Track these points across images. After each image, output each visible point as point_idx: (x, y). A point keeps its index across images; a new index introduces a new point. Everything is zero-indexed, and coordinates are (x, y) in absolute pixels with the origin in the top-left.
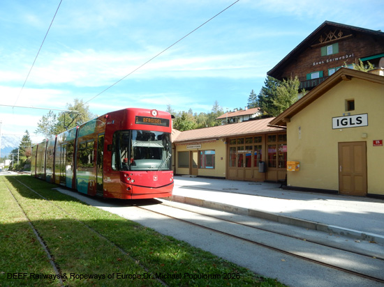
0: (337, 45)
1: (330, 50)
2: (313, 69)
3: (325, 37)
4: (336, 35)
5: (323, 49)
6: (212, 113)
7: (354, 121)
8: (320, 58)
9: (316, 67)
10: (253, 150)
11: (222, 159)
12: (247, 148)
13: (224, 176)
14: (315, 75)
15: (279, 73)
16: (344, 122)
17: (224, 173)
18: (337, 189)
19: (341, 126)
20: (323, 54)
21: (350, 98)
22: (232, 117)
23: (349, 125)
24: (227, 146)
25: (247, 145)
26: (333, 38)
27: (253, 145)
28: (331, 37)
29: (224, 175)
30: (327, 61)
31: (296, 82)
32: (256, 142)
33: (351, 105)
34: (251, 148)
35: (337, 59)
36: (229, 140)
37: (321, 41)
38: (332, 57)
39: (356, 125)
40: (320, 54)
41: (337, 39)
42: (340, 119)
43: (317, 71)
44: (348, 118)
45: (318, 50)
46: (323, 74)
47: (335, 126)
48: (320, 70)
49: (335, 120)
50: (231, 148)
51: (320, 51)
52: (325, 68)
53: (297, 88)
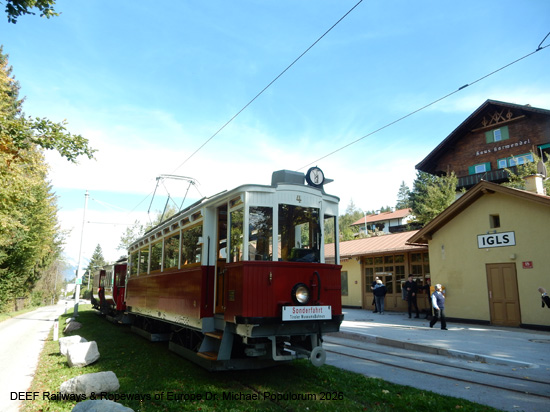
0: (506, 130)
1: (498, 135)
2: (477, 160)
3: (489, 119)
4: (504, 116)
5: (488, 134)
6: (347, 215)
7: (501, 240)
8: (486, 146)
9: (480, 157)
10: (394, 272)
11: (356, 282)
12: (387, 270)
13: (360, 305)
14: (481, 168)
15: (432, 165)
16: (490, 240)
17: (360, 301)
18: (488, 319)
19: (487, 245)
20: (489, 141)
21: (494, 213)
22: (373, 223)
23: (495, 244)
24: (363, 267)
25: (387, 265)
26: (501, 120)
27: (394, 265)
28: (497, 119)
29: (359, 303)
30: (495, 149)
31: (453, 180)
32: (397, 261)
33: (496, 221)
34: (391, 269)
35: (508, 147)
36: (364, 259)
37: (485, 124)
38: (500, 144)
39: (503, 244)
40: (485, 141)
41: (505, 121)
42: (486, 237)
43: (482, 162)
44: (494, 236)
45: (481, 135)
46: (491, 166)
47: (481, 245)
48: (487, 162)
49: (480, 238)
50: (367, 269)
51: (484, 136)
52: (492, 158)
53: (454, 188)
